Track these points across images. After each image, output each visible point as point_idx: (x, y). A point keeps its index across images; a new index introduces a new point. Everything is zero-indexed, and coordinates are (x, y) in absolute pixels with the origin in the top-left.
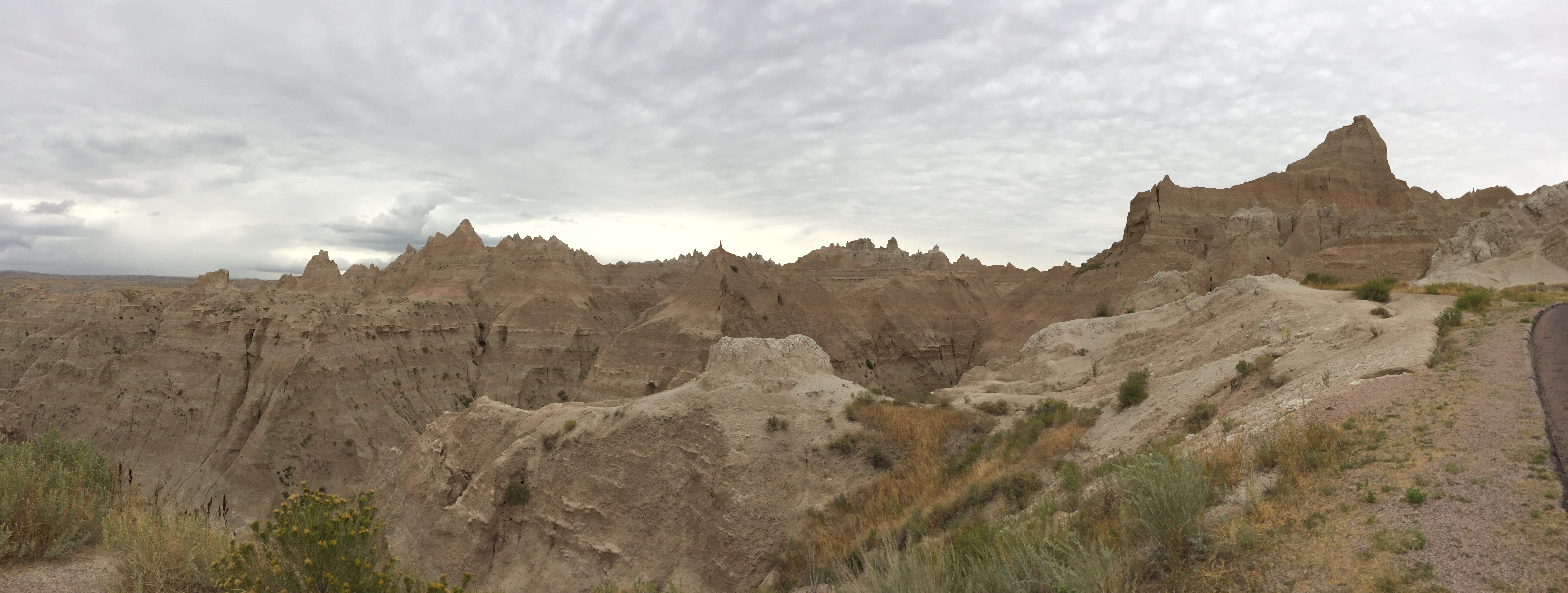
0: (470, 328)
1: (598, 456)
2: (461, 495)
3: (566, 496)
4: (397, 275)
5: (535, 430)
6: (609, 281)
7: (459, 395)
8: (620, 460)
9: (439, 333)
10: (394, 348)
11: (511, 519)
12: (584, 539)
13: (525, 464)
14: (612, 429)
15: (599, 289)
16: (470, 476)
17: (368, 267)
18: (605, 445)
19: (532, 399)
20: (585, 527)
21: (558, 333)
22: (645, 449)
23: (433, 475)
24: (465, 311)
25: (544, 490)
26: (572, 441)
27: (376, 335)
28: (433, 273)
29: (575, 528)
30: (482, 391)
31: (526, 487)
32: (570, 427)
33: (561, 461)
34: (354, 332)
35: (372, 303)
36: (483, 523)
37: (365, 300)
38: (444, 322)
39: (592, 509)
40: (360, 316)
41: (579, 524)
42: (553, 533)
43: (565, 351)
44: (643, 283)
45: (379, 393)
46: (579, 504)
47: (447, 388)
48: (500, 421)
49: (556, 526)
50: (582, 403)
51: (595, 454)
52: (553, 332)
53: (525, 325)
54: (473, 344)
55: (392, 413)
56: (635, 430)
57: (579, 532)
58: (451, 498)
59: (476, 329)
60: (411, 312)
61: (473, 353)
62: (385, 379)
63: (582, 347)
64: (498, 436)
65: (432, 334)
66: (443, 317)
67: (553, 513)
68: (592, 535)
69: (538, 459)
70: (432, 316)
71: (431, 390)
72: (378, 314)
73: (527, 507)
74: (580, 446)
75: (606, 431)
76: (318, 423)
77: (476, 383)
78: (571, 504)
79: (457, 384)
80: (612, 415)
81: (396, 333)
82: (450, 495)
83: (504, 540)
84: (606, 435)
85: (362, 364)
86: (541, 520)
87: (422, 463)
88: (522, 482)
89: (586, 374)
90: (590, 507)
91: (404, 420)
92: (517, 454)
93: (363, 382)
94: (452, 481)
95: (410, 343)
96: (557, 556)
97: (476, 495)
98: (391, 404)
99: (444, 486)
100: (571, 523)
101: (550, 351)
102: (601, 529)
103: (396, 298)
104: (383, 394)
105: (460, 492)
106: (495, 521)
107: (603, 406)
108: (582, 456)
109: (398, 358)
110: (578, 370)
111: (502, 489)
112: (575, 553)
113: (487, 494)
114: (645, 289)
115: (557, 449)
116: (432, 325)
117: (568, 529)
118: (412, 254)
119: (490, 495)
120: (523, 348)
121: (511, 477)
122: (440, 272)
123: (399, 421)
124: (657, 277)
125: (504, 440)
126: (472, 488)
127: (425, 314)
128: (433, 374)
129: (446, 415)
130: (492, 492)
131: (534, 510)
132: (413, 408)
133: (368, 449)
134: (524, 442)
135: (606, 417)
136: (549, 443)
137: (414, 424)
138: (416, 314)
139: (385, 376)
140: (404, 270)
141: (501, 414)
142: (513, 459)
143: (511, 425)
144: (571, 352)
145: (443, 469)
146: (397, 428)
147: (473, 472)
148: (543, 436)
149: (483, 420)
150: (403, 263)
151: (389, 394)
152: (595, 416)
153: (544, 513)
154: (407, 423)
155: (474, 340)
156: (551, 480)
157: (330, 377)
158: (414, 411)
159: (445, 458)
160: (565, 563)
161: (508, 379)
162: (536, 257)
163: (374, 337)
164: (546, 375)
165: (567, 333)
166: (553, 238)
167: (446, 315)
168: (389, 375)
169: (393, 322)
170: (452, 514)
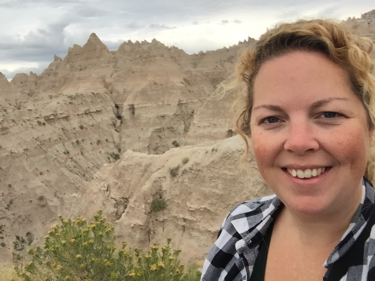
0: (110, 108)
1: (204, 176)
2: (124, 212)
3: (189, 202)
4: (52, 78)
5: (164, 166)
6: (195, 65)
7: (110, 153)
8: (218, 178)
9: (89, 115)
10: (59, 129)
11: (157, 220)
12: (203, 225)
13: (161, 187)
14: (211, 159)
15: (189, 72)
16: (127, 200)
17: (29, 74)
18: (208, 169)
19: (157, 148)
20: (202, 219)
21: (167, 104)
22: (233, 169)
23: (104, 205)
24: (104, 97)
25: (175, 200)
26: (188, 169)
27: (45, 122)
28: (77, 74)
29: (197, 219)
30: (125, 148)
31: (163, 200)
32: (186, 161)
33: (183, 182)
34: (28, 123)
35: (37, 100)
36: (140, 225)
37: (32, 98)
38: (91, 106)
39: (205, 208)
40: (30, 110)
41: (198, 217)
42: (184, 224)
43: (174, 115)
44: (217, 64)
45: (55, 161)
46: (197, 205)
47: (101, 150)
48: (141, 164)
49: (185, 220)
50: (191, 146)
51: (202, 176)
52: (164, 105)
53: (145, 102)
54: (113, 119)
55: (67, 173)
56: (225, 159)
57: (199, 222)
58: (118, 216)
59: (113, 109)
60: (67, 103)
61: (114, 125)
62: (57, 151)
63: (184, 112)
64: (141, 173)
65: (84, 116)
66: (90, 103)
67: (182, 212)
68: (207, 223)
69: (169, 183)
70: (82, 104)
71: (91, 152)
72: (44, 107)
73: (165, 211)
74: (193, 172)
75: (207, 161)
76: (15, 191)
77: (120, 144)
78: (192, 206)
79: (107, 146)
80: (210, 151)
81: (59, 119)
82: (117, 213)
83: (154, 233)
84: (207, 163)
85: (39, 144)
86: (175, 217)
87: (95, 199)
88: (161, 198)
89: (188, 128)
90: (204, 207)
91: (76, 175)
92: (155, 182)
93: (43, 156)
94: (117, 205)
95: (70, 124)
96: (188, 236)
97: (134, 210)
98: (66, 167)
99: (113, 210)
100: (194, 217)
101: (163, 117)
102: (212, 219)
103: (54, 94)
104: (58, 161)
105: (123, 211)
106: (147, 222)
107: (204, 146)
108: (195, 177)
109: (64, 136)
110: (182, 127)
111: (148, 204)
112: (198, 234)
113: (140, 208)
114: (219, 69)
115: (179, 175)
116: (83, 110)
117: (192, 220)
118: (59, 61)
119: (143, 208)
120: (146, 117)
121: (153, 196)
122: (82, 72)
123: (73, 177)
124: (226, 59)
125: (146, 175)
126: (131, 207)
127: (77, 103)
128: (89, 142)
129: (105, 166)
130: (143, 206)
131: (170, 212)
132: (81, 167)
133: (55, 200)
134: (158, 174)
135: (207, 152)
136: (173, 173)
137: (84, 177)
138: (71, 103)
139: (58, 149)
140: (56, 74)
141: (141, 160)
142: (153, 185)
143: (148, 166)
144: (177, 115)
145: (110, 199)
146: (73, 181)
147: (129, 198)
148: (170, 169)
149: (130, 165)
150: (54, 68)
151: (63, 161)
152: (200, 153)
153: (176, 213)
154: (78, 177)
155: (114, 116)
156: (178, 194)
157: (17, 157)
158: (82, 169)
159: (110, 192)
160: (193, 240)
161: (139, 138)
162: (145, 55)
163: (44, 124)
164: (163, 132)
165: (173, 104)
166: (154, 40)
167: (92, 102)
168: (60, 148)
169: (55, 111)
170: (120, 224)
